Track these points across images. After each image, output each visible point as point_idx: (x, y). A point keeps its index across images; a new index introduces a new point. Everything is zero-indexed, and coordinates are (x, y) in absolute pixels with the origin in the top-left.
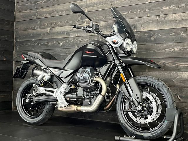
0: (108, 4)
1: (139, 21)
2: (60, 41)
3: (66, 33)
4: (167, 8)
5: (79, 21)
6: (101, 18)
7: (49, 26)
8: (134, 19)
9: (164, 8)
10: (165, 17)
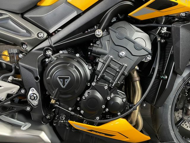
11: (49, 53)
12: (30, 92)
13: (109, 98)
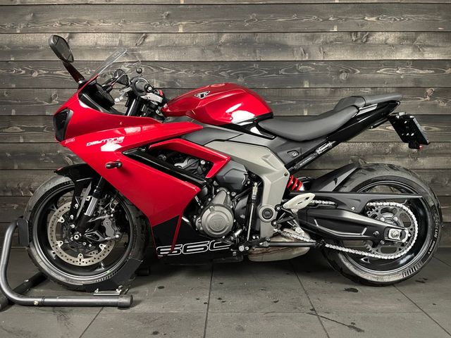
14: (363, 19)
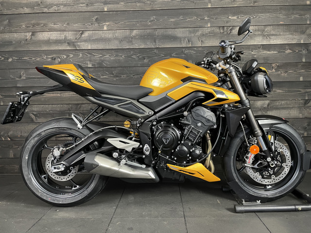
0: (144, 3)
1: (194, 32)
2: (54, 56)
3: (68, 43)
4: (235, 18)
5: (92, 24)
6: (134, 23)
7: (31, 28)
8: (188, 29)
9: (230, 17)
10: (231, 30)
11: (155, 123)
12: (145, 147)
13: (191, 150)
14: (228, 18)
